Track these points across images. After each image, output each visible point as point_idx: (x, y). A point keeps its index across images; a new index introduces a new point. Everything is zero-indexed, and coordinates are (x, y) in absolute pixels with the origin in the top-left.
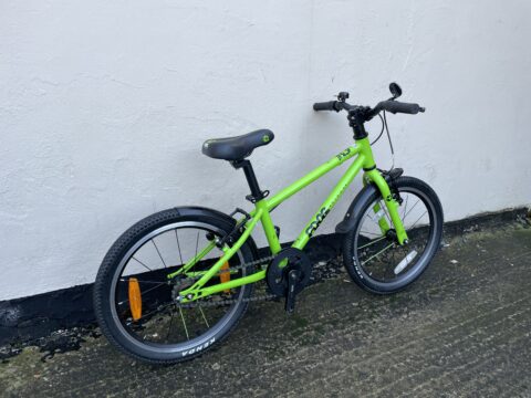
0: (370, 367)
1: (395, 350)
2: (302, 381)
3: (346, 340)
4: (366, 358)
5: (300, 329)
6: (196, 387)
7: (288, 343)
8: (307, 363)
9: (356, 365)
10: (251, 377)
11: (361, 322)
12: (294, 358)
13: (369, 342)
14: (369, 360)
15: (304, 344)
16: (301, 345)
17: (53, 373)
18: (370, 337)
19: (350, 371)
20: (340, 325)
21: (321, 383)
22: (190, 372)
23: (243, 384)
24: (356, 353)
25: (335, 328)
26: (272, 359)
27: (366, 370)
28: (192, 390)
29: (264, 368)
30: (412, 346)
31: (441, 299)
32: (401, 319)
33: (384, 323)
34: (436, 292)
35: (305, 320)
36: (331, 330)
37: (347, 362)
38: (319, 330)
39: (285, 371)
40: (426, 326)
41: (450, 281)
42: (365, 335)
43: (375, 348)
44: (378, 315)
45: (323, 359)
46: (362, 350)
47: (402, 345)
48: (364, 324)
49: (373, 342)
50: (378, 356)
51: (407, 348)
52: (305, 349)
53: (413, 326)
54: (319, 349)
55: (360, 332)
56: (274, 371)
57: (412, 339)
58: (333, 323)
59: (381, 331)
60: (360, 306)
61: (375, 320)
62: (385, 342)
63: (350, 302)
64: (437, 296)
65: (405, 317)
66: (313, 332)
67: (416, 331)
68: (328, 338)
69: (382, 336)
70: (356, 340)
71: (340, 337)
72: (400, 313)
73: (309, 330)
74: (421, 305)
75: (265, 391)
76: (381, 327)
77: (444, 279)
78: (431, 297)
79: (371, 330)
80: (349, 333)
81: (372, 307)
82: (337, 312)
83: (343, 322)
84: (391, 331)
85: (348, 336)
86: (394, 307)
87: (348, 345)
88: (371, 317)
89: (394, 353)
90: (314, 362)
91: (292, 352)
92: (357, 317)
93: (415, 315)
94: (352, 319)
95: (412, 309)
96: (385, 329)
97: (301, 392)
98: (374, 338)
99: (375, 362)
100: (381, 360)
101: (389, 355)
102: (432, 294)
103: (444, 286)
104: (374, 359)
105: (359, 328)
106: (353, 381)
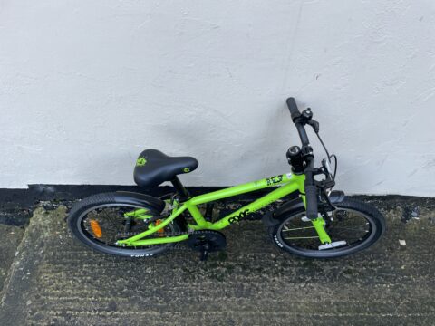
0: (240, 319)
1: (268, 313)
2: (191, 307)
3: (242, 286)
4: (245, 309)
5: (218, 262)
6: (131, 281)
7: (202, 271)
8: (204, 294)
9: (232, 312)
10: (164, 289)
11: (264, 276)
12: (197, 286)
13: (257, 296)
14: (244, 313)
15: (212, 277)
16: (209, 277)
17: (66, 234)
18: (260, 293)
19: (225, 314)
20: (248, 271)
21: (200, 315)
22: (133, 268)
24: (240, 302)
25: (243, 273)
26: (185, 280)
27: (236, 320)
28: (127, 282)
29: (176, 285)
30: (284, 316)
31: (348, 281)
32: (297, 287)
33: (281, 284)
34: (348, 272)
35: (226, 256)
36: (238, 273)
37: (229, 307)
38: (230, 268)
39: (186, 294)
40: (310, 303)
41: (375, 265)
42: (258, 289)
43: (256, 304)
44: (283, 274)
45: (215, 296)
46: (246, 301)
47: (276, 311)
48: (265, 279)
49: (259, 298)
50: (253, 313)
51: (278, 316)
52: (210, 282)
53: (300, 298)
54: (219, 286)
55: (257, 284)
56: (180, 291)
57: (290, 309)
58: (244, 268)
59: (273, 291)
60: (275, 260)
61: (276, 278)
62: (268, 302)
63: (271, 252)
64: (348, 276)
65: (302, 286)
66: (224, 269)
67: (299, 303)
68: (231, 279)
69: (269, 296)
70: (249, 291)
71: (239, 283)
72: (301, 281)
73: (223, 266)
74: (326, 280)
75: (165, 304)
76: (276, 287)
77: (372, 260)
78: (341, 275)
79: (266, 286)
80: (248, 281)
81: (284, 265)
82: (254, 257)
83: (252, 270)
84: (281, 294)
85: (246, 284)
86: (302, 272)
87: (240, 292)
88: (276, 274)
89: (266, 315)
90: (208, 295)
91: (200, 280)
92: (265, 269)
93: (312, 288)
94: (260, 270)
95: (314, 281)
96: (278, 290)
97: (184, 316)
98: (262, 295)
99: (247, 316)
100: (252, 316)
101: (260, 315)
102: (345, 272)
103: (364, 268)
104: (248, 313)
105: (259, 281)
106: (221, 324)
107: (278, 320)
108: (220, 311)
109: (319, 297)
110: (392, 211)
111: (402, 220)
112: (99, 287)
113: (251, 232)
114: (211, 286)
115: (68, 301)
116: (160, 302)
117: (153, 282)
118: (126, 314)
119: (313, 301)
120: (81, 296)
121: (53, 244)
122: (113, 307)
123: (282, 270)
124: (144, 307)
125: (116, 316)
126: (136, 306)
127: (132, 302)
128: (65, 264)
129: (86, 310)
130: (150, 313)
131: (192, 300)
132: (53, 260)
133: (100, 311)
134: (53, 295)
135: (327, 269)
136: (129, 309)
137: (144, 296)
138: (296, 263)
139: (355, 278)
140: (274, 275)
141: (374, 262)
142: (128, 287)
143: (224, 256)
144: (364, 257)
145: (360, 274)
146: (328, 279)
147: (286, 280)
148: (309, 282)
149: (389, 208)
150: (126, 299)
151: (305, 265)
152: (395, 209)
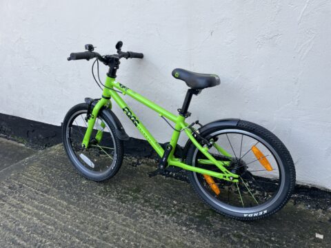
0: (115, 229)
1: (139, 234)
2: (89, 209)
3: (135, 211)
4: (123, 225)
5: (130, 192)
6: (69, 183)
7: (115, 193)
8: (104, 205)
9: (113, 222)
10: (83, 194)
11: (157, 211)
12: (104, 200)
13: (140, 221)
15: (119, 199)
16: (117, 198)
18: (144, 220)
19: (107, 222)
20: (148, 204)
21: (90, 215)
23: (77, 194)
25: (142, 204)
26: (100, 194)
27: (111, 228)
28: (66, 183)
29: (92, 194)
30: (150, 241)
31: (233, 243)
32: (179, 228)
33: (167, 221)
34: (240, 237)
36: (138, 203)
37: (113, 219)
38: (135, 199)
39: (93, 201)
40: (182, 243)
41: (273, 242)
42: (145, 217)
43: (135, 225)
44: (173, 215)
45: (111, 209)
46: (130, 220)
47: (147, 236)
48: (157, 213)
49: (141, 223)
50: (128, 229)
51: (146, 239)
52: (114, 201)
53: (175, 236)
54: (118, 205)
55: (147, 214)
56: (91, 198)
57: (159, 239)
58: (146, 201)
59: (156, 223)
60: (175, 205)
61: (166, 216)
62: (145, 228)
63: (175, 200)
64: (235, 239)
65: (184, 228)
66: (131, 197)
67: (171, 239)
68: (130, 205)
69: (151, 225)
70: (137, 215)
71: (134, 208)
72: (186, 225)
73: (131, 195)
74: (210, 233)
75: (76, 201)
76: (161, 221)
77: (271, 236)
78: (228, 236)
79: (152, 218)
80: (142, 210)
81: (180, 211)
82: (159, 199)
83: (150, 205)
84: (161, 227)
85: (139, 211)
86: (191, 220)
87: (132, 213)
88: (168, 214)
89: (136, 235)
90: (106, 207)
91: (110, 197)
92: (162, 208)
93: (192, 234)
94: (157, 207)
95: (197, 230)
96: (160, 224)
97: (80, 211)
98: (145, 222)
99: (121, 229)
100: (125, 231)
101: (132, 233)
102: (234, 235)
103: (258, 240)
104: (124, 228)
105: (150, 213)
106: (98, 226)
107: (143, 242)
108: (106, 218)
109: (193, 243)
110: (320, 211)
112: (51, 180)
113: (169, 185)
114: (113, 204)
115: (29, 180)
117: (80, 188)
118: (50, 197)
119: (185, 242)
120: (38, 181)
121: (51, 156)
122: (46, 192)
123: (175, 213)
124: (63, 198)
125: (43, 196)
126: (59, 196)
127: (58, 193)
128: (46, 165)
129: (33, 187)
130: (62, 201)
131: (93, 206)
132: (43, 162)
133: (39, 190)
134: (26, 175)
135: (218, 226)
136: (53, 196)
137: (68, 193)
138: (191, 213)
139: (242, 243)
140: (166, 214)
141: (273, 239)
142: (65, 185)
143: (138, 191)
144: (262, 232)
145: (250, 242)
146: (212, 234)
147: (173, 221)
148: (192, 229)
149: (317, 207)
150: (57, 191)
151: (198, 217)
152: (325, 210)
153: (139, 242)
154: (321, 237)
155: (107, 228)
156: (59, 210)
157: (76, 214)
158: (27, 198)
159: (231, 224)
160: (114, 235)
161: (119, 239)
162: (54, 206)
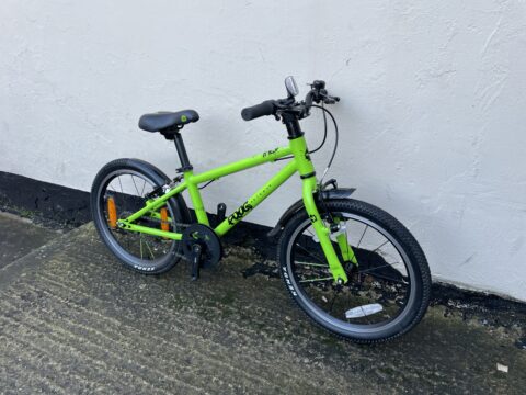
0: (201, 363)
1: (239, 371)
2: (157, 331)
3: (229, 333)
5: (218, 303)
6: (118, 289)
7: (194, 304)
8: (179, 325)
9: (196, 353)
11: (262, 333)
12: (178, 316)
13: (239, 349)
14: (210, 359)
15: (202, 314)
16: (198, 313)
18: (244, 347)
19: (187, 352)
20: (246, 322)
21: (159, 342)
22: (129, 279)
23: (134, 307)
24: (213, 348)
25: (239, 323)
26: (170, 306)
27: (195, 362)
28: (114, 289)
29: (157, 307)
31: (380, 381)
32: (298, 360)
33: (279, 350)
34: (389, 372)
35: (232, 301)
36: (232, 320)
37: (196, 347)
38: (227, 314)
39: (161, 319)
40: (305, 383)
41: (437, 379)
42: (245, 344)
43: (232, 357)
44: (287, 340)
45: (191, 331)
46: (222, 349)
47: (251, 373)
48: (262, 337)
49: (240, 353)
50: (221, 363)
51: (251, 379)
52: (195, 317)
53: (294, 373)
54: (201, 324)
55: (247, 338)
56: (157, 313)
57: (271, 378)
58: (243, 318)
59: (262, 352)
60: (288, 323)
61: (276, 342)
62: (247, 360)
63: (288, 314)
64: (384, 376)
65: (306, 361)
66: (219, 311)
67: (289, 377)
68: (220, 323)
69: (255, 355)
70: (233, 341)
71: (227, 329)
72: (308, 355)
73: (220, 308)
74: (346, 367)
75: (133, 318)
76: (270, 349)
77: (434, 370)
78: (373, 371)
79: (257, 344)
80: (239, 332)
81: (297, 332)
82: (264, 313)
83: (251, 323)
84: (271, 359)
85: (235, 333)
86: (316, 347)
87: (222, 338)
88: (280, 337)
89: (235, 372)
90: (183, 328)
91: (186, 311)
92: (268, 328)
93: (319, 368)
94: (261, 326)
95: (326, 362)
96: (269, 354)
97: (142, 335)
98: (246, 351)
99: (211, 364)
100: (217, 366)
101: (228, 369)
102: (381, 370)
103: (416, 375)
104: (214, 361)
105: (252, 336)
106: (175, 359)
107: (247, 383)
108: (185, 345)
109: (322, 383)
110: (501, 329)
111: (516, 344)
112: (88, 284)
113: (277, 290)
114: (193, 322)
115: (53, 284)
116: (131, 315)
117: (138, 297)
118: (90, 312)
119: (310, 382)
120: (67, 285)
121: (82, 243)
122: (84, 303)
123: (290, 336)
124: (112, 313)
125: (80, 311)
126: (105, 310)
127: (104, 305)
128: (77, 258)
129: (61, 296)
130: (111, 319)
131: (162, 327)
132: (71, 253)
133: (71, 301)
134: (47, 276)
136: (96, 310)
137: (119, 305)
138: (313, 335)
139: (393, 382)
140: (276, 337)
141: (437, 374)
142: (112, 293)
143: (228, 300)
144: (422, 363)
145: (405, 379)
146: (349, 368)
147: (289, 348)
148: (319, 360)
149: (497, 324)
150: (101, 301)
151: (325, 342)
152: (508, 328)
153: (241, 384)
154: (505, 369)
155: (188, 362)
156: (109, 334)
157: (137, 340)
158: (54, 314)
159: (376, 352)
160: (201, 372)
161: (210, 379)
162: (100, 327)
